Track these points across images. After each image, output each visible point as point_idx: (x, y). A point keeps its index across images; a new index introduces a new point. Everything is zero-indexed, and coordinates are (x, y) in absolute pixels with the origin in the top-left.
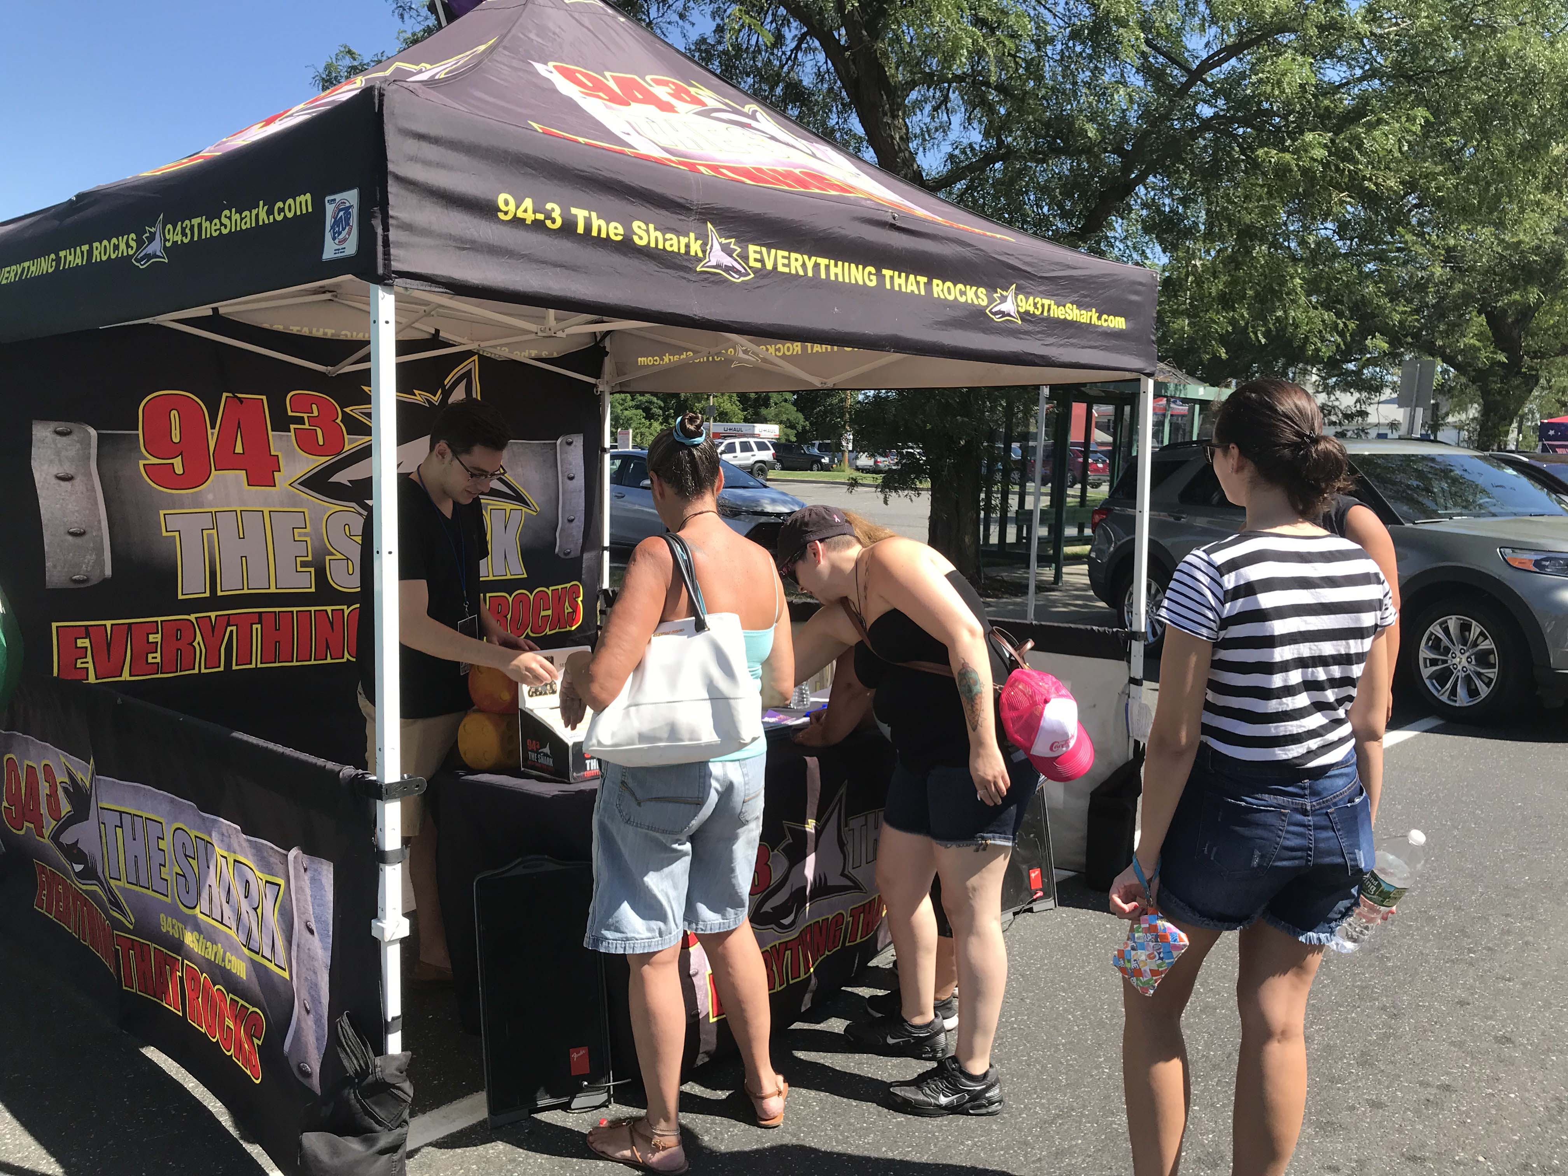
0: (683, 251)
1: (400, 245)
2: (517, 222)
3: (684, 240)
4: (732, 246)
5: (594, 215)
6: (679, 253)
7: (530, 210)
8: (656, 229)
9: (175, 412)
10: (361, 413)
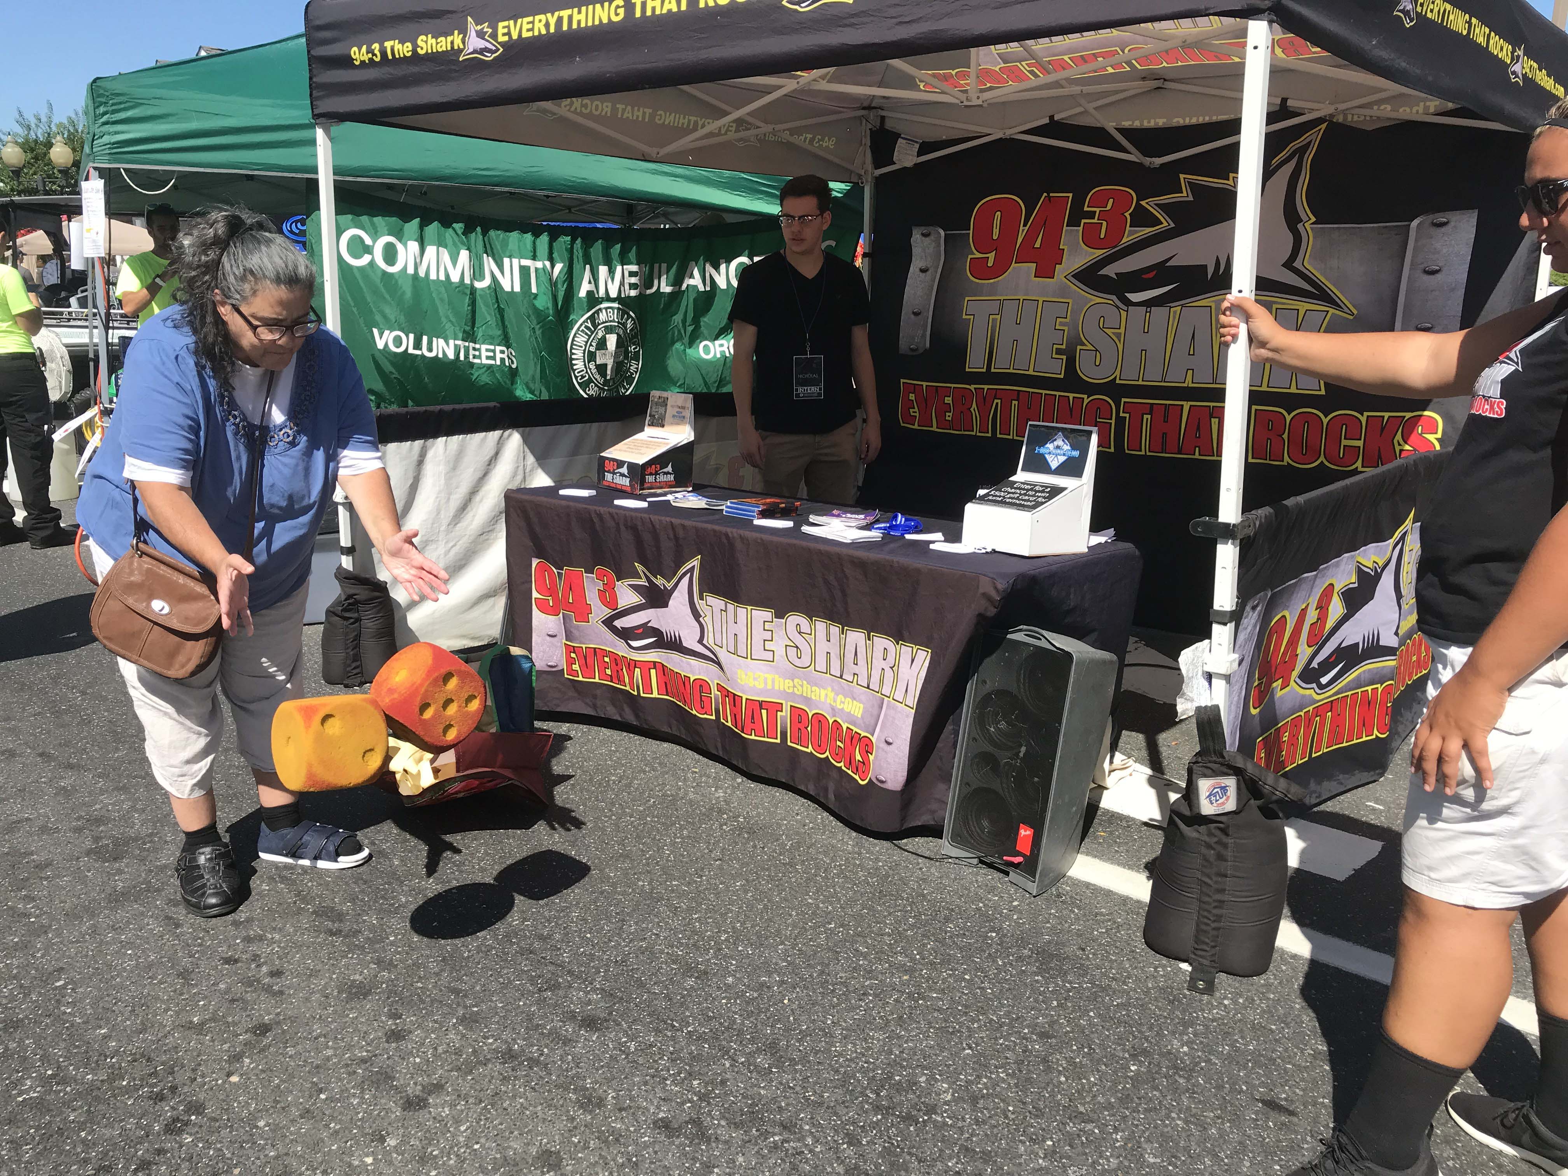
0: (449, 48)
9: (999, 213)
10: (1156, 204)
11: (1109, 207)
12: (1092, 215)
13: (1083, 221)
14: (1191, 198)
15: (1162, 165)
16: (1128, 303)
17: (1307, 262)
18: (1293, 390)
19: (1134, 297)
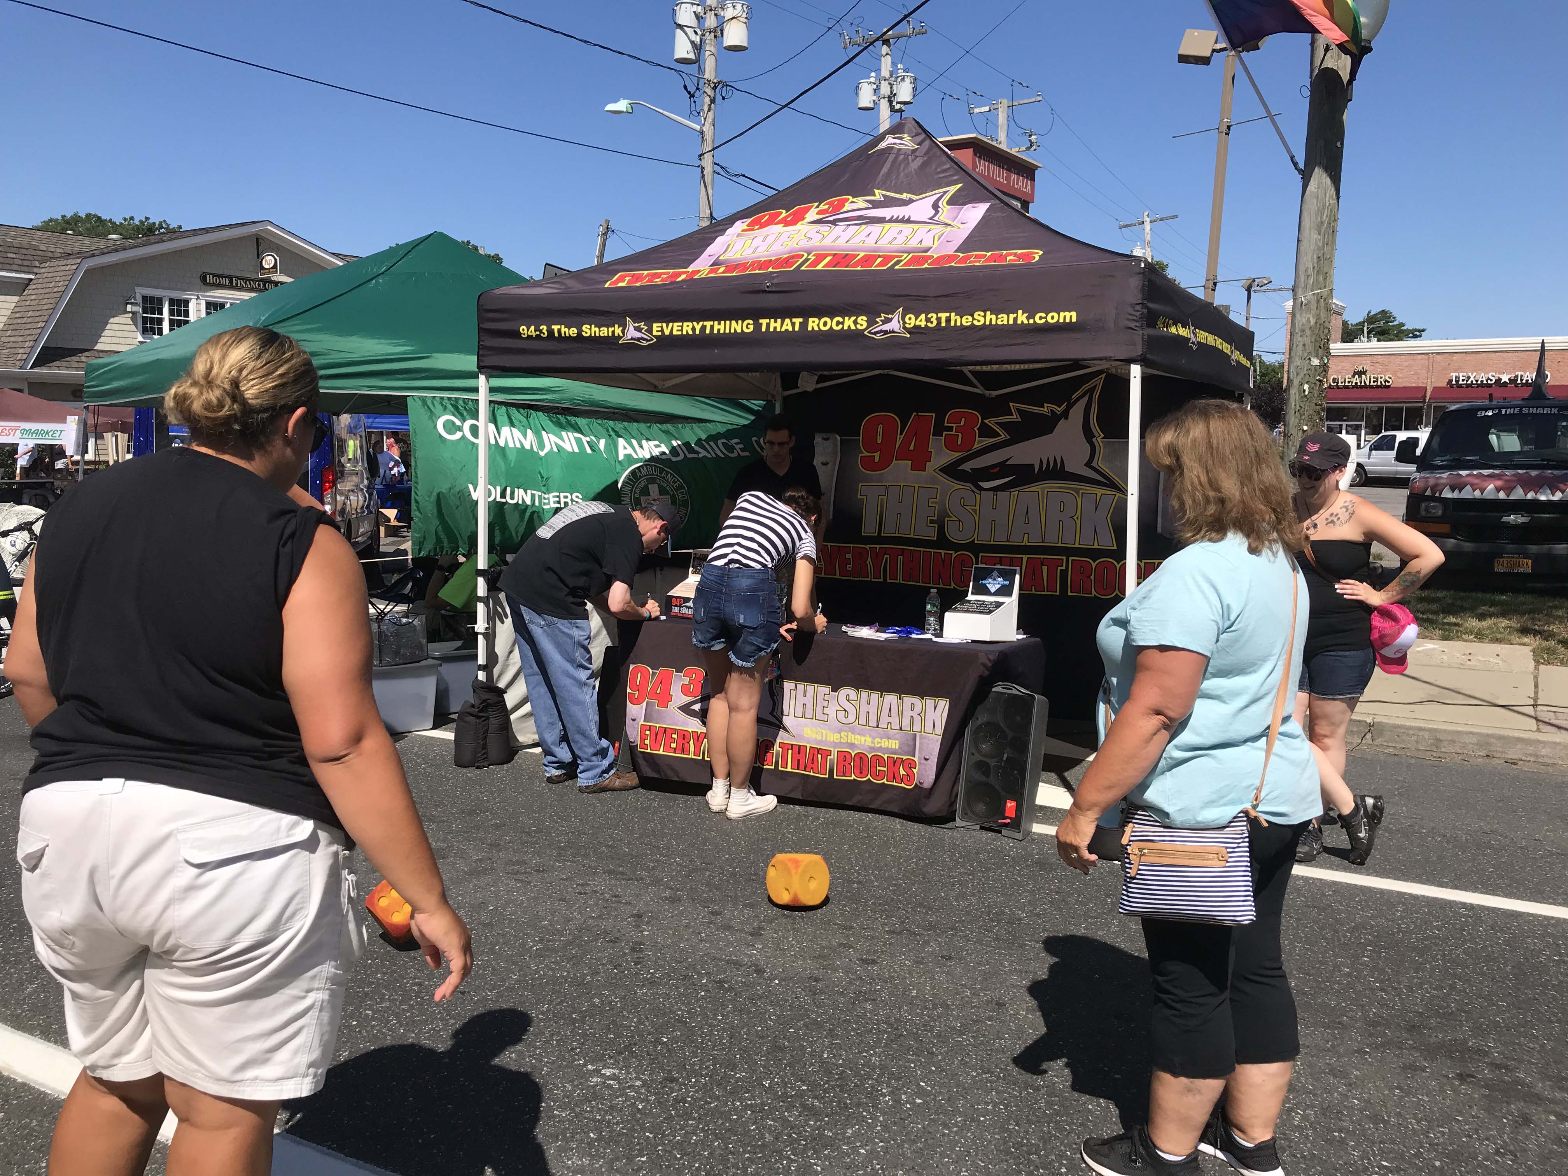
6: (608, 336)
9: (881, 426)
10: (998, 424)
11: (962, 424)
12: (951, 429)
13: (945, 433)
14: (1020, 420)
15: (997, 396)
16: (981, 489)
17: (1100, 463)
18: (1096, 546)
19: (985, 485)
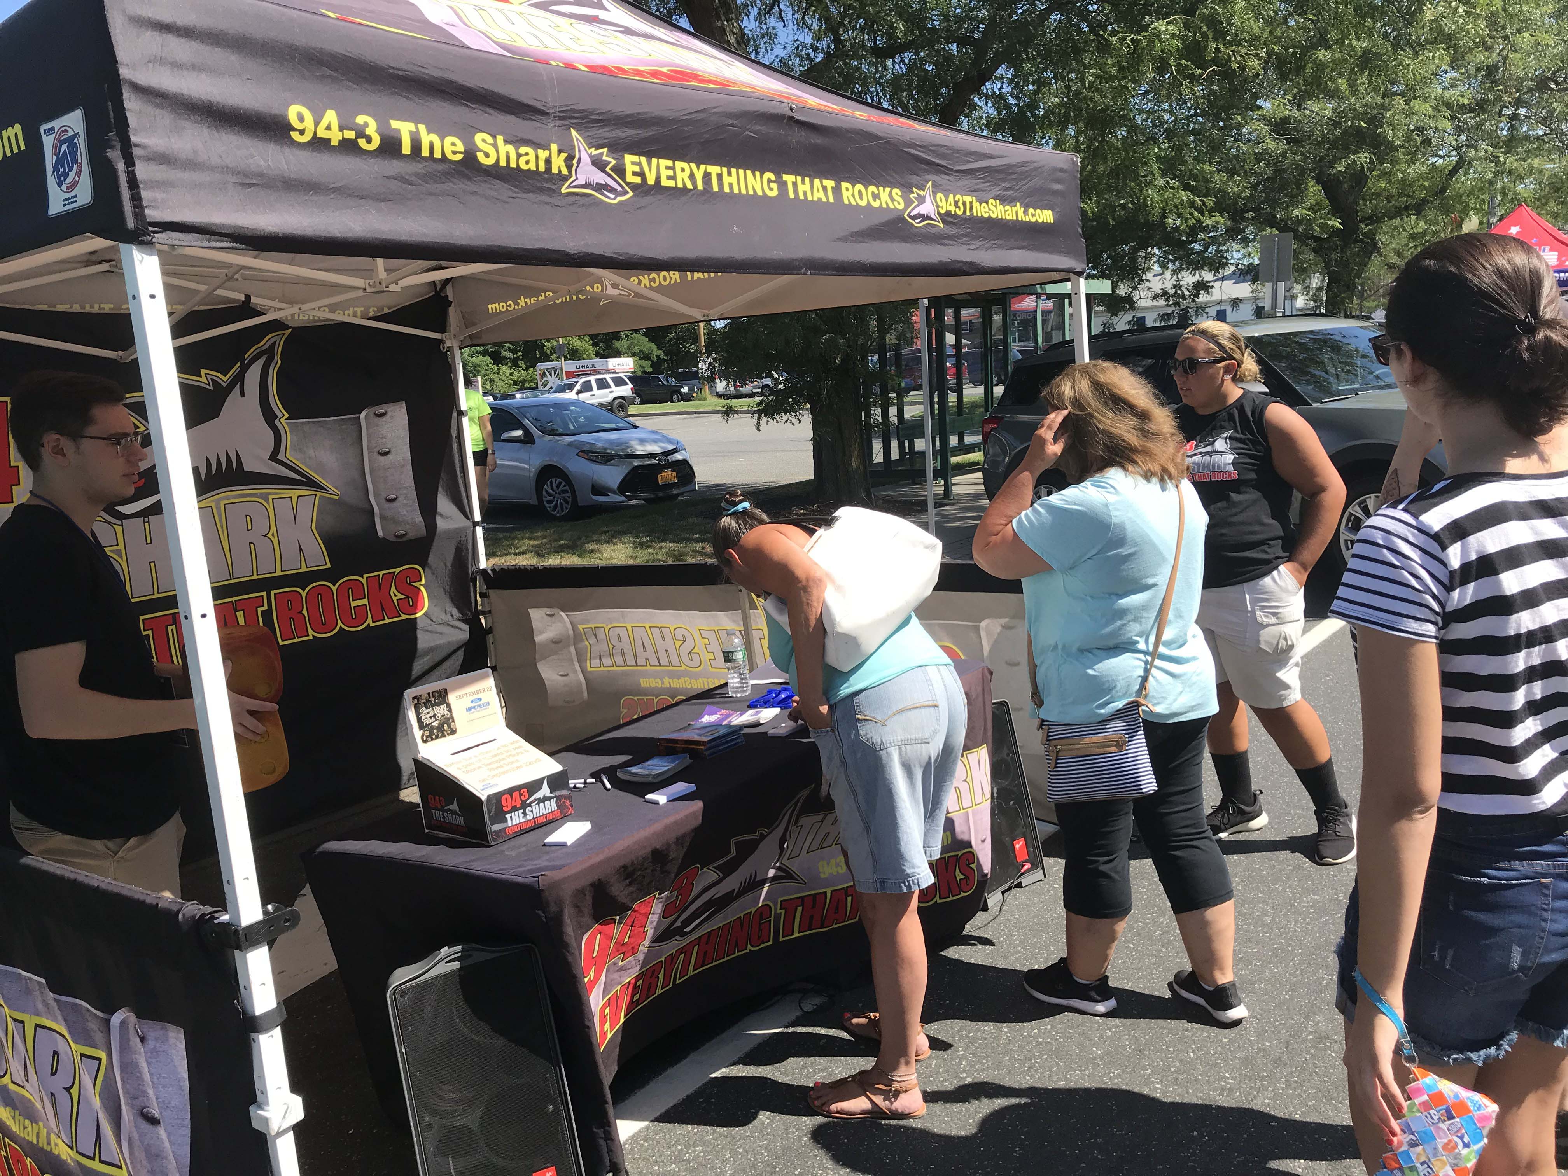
0: (542, 168)
1: (155, 185)
2: (319, 144)
3: (543, 154)
4: (605, 158)
5: (422, 128)
6: (537, 172)
7: (335, 126)
8: (506, 142)
